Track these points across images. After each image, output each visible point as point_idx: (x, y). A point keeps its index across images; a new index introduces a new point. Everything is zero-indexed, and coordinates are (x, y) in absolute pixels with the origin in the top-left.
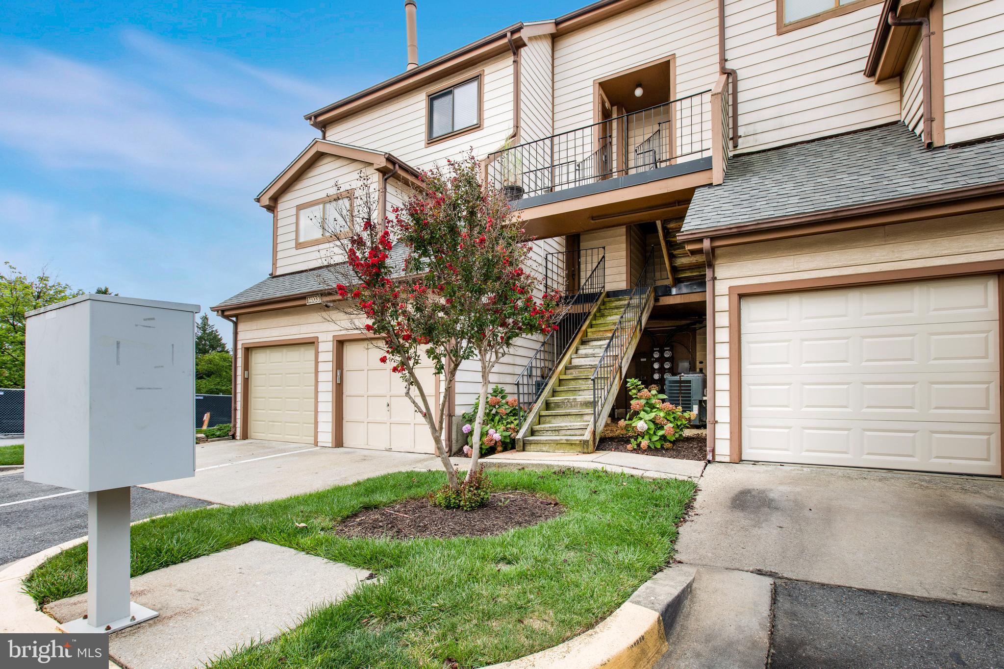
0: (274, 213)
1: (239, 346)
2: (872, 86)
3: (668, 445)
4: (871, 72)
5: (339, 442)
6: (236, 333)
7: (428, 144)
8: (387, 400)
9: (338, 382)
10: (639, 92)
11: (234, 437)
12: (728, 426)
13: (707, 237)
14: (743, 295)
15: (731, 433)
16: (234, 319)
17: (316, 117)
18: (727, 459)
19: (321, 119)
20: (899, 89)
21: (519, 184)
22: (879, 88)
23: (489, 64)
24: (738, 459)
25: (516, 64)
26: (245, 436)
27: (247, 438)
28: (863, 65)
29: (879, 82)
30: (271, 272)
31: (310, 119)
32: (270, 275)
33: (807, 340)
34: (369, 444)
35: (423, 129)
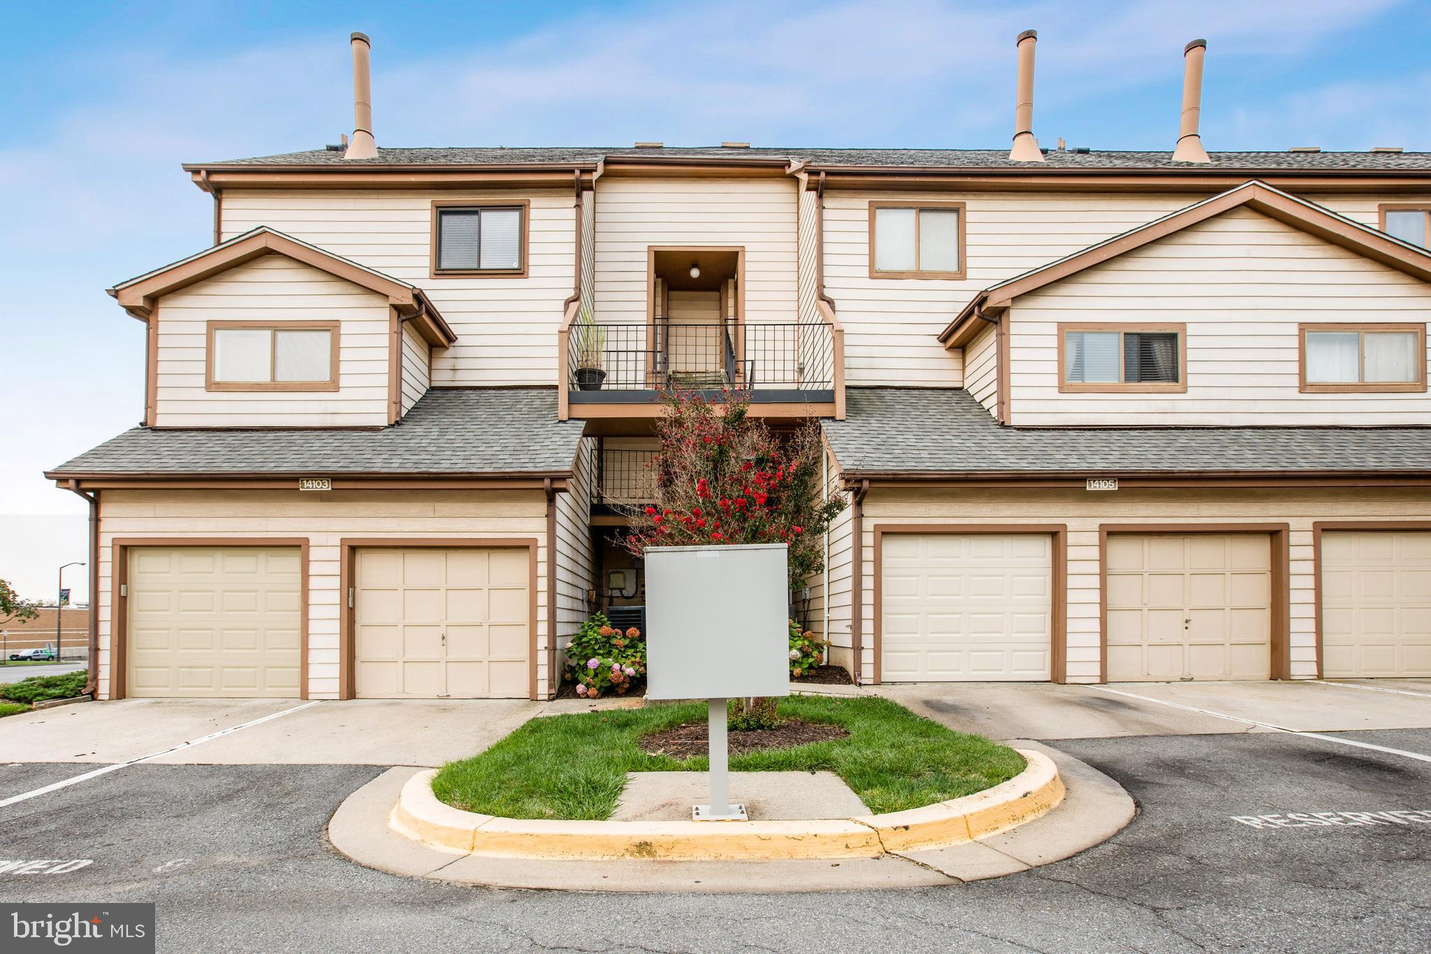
0: (148, 321)
1: (106, 540)
2: (941, 351)
3: (813, 672)
4: (944, 339)
5: (350, 692)
6: (96, 520)
7: (435, 274)
8: (442, 630)
9: (351, 606)
10: (695, 273)
11: (93, 696)
12: (872, 651)
13: (866, 479)
14: (887, 533)
15: (875, 658)
16: (92, 494)
17: (209, 173)
18: (871, 682)
19: (216, 178)
20: (962, 360)
21: (604, 368)
22: (948, 354)
23: (538, 195)
24: (878, 682)
25: (579, 209)
26: (120, 693)
27: (124, 697)
28: (940, 330)
29: (950, 349)
30: (142, 420)
31: (196, 172)
32: (141, 424)
33: (932, 576)
34: (406, 691)
35: (427, 250)
